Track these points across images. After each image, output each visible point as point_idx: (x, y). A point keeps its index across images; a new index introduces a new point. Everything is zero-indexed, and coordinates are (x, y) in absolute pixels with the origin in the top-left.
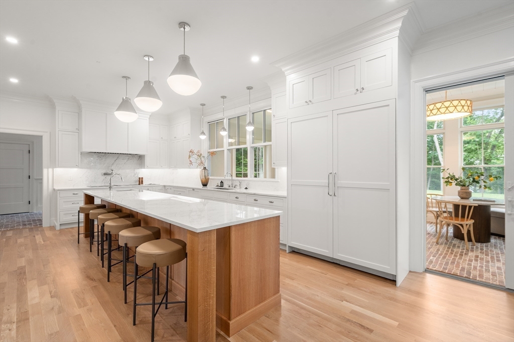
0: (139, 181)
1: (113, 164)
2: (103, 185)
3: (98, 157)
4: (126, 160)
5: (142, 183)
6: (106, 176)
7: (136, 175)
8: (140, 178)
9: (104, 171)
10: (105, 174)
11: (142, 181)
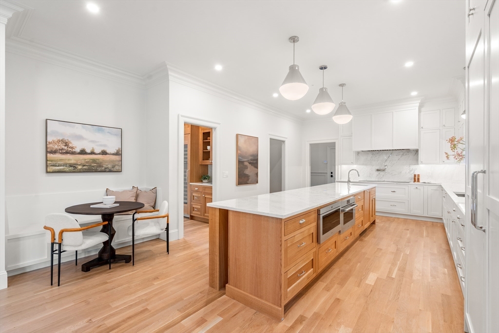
0: (414, 178)
1: (386, 161)
2: (377, 180)
3: (373, 154)
4: (400, 156)
5: (418, 181)
6: (379, 172)
7: (412, 172)
8: (415, 176)
9: (378, 168)
10: (378, 170)
11: (418, 179)
